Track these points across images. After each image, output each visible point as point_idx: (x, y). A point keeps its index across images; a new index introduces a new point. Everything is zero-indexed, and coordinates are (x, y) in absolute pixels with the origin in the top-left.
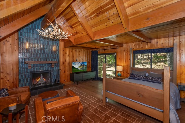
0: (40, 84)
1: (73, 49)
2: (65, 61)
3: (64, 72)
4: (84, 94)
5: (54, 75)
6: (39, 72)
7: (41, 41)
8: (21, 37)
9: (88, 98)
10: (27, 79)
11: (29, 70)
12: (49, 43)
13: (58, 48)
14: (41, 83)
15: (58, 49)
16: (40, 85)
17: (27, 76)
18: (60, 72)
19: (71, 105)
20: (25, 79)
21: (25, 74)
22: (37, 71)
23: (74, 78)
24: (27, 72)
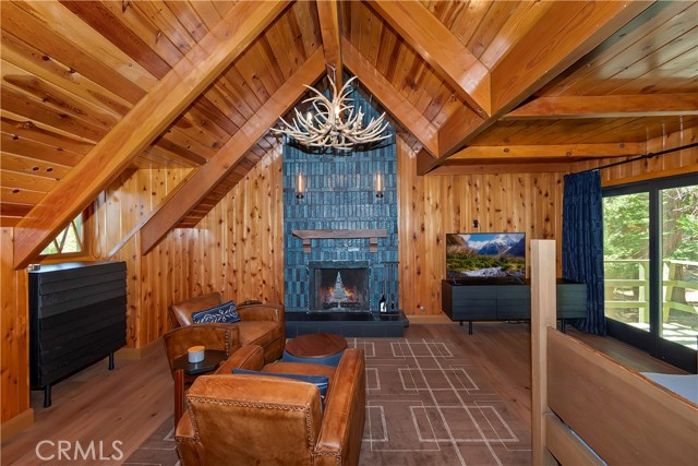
0: (335, 305)
1: (456, 179)
2: (423, 229)
3: (419, 273)
4: (469, 385)
5: (380, 279)
6: (332, 267)
7: (337, 165)
8: (289, 160)
9: (474, 412)
10: (302, 284)
11: (306, 257)
12: (362, 165)
13: (391, 180)
14: (335, 301)
15: (391, 185)
16: (334, 309)
17: (302, 273)
18: (403, 272)
19: (270, 413)
20: (298, 284)
21: (298, 267)
22: (325, 262)
23: (451, 300)
24: (302, 262)
